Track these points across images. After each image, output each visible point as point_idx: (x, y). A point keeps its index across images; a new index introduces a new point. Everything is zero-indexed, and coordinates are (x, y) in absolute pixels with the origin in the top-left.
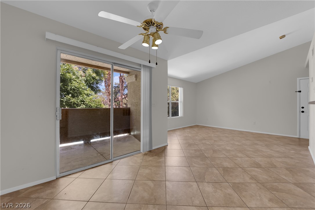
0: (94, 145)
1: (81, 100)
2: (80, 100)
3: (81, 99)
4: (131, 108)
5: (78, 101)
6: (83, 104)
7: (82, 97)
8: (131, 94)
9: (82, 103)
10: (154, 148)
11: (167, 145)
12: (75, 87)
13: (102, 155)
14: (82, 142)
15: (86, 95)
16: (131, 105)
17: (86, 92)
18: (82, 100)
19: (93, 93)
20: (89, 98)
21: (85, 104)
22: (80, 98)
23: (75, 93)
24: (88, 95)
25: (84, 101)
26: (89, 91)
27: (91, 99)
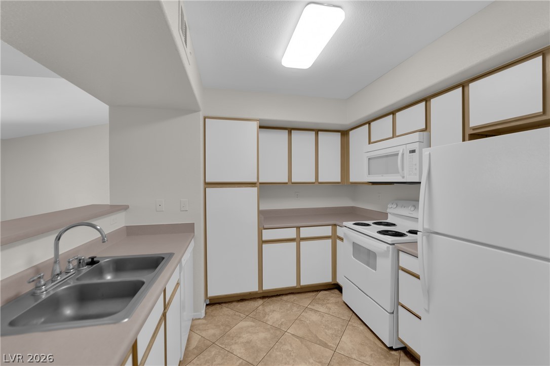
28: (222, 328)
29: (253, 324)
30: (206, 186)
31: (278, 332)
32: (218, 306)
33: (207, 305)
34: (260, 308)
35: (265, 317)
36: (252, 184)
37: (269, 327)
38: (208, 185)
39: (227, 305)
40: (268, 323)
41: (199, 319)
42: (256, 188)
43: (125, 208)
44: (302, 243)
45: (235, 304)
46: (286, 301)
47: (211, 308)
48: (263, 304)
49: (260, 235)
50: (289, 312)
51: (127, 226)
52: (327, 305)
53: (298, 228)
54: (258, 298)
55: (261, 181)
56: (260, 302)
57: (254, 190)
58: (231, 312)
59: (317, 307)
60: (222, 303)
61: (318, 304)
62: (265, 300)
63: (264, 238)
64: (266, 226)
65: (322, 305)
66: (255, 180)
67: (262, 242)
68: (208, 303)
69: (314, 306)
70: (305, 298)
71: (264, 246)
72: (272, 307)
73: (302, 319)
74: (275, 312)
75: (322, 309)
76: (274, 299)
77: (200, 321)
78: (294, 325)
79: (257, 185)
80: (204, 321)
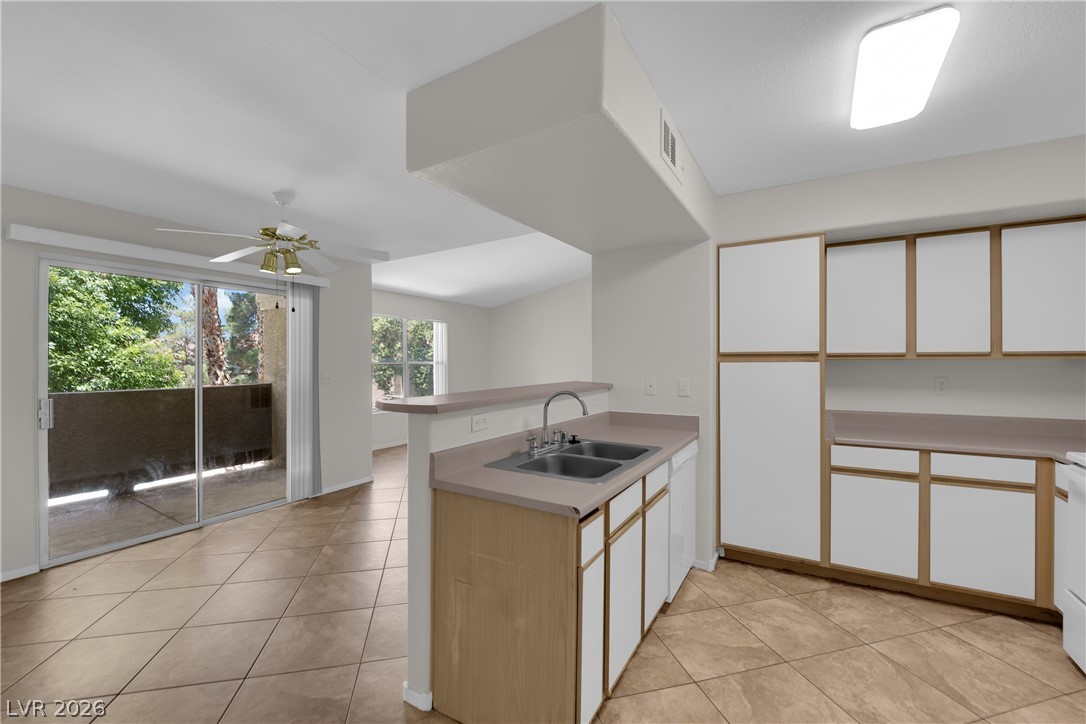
0: (148, 499)
1: (92, 358)
2: (89, 358)
3: (95, 357)
4: (274, 385)
5: (83, 363)
6: (104, 372)
7: (96, 350)
8: (275, 344)
9: (99, 368)
10: (325, 491)
11: (372, 482)
12: (70, 316)
13: (172, 518)
14: (103, 493)
15: (112, 342)
16: (276, 375)
17: (112, 331)
18: (96, 361)
19: (141, 332)
20: (125, 352)
21: (109, 372)
22: (93, 353)
23: (68, 337)
24: (120, 342)
25: (107, 364)
26: (123, 328)
27: (131, 356)
28: (739, 594)
29: (798, 609)
30: (721, 358)
31: (848, 639)
32: (740, 566)
33: (720, 558)
34: (823, 594)
35: (827, 608)
36: (810, 356)
37: (831, 624)
38: (724, 357)
39: (755, 569)
40: (831, 618)
41: (705, 571)
42: (818, 364)
43: (608, 387)
44: (935, 488)
45: (770, 571)
46: (888, 603)
47: (725, 565)
48: (829, 590)
49: (825, 454)
50: (886, 620)
51: (610, 413)
52: (1004, 643)
53: (925, 453)
54: (821, 578)
55: (830, 350)
56: (826, 585)
57: (814, 367)
58: (761, 581)
59: (967, 635)
60: (747, 563)
61: (978, 633)
62: (835, 585)
63: (835, 462)
64: (839, 439)
65: (988, 638)
66: (815, 348)
67: (829, 470)
68: (723, 555)
69: (961, 631)
70: (944, 613)
71: (836, 479)
72: (848, 600)
73: (915, 641)
74: (853, 610)
75: (981, 644)
76: (860, 590)
77: (705, 573)
78: (891, 642)
79: (819, 358)
80: (712, 576)
